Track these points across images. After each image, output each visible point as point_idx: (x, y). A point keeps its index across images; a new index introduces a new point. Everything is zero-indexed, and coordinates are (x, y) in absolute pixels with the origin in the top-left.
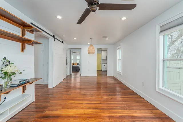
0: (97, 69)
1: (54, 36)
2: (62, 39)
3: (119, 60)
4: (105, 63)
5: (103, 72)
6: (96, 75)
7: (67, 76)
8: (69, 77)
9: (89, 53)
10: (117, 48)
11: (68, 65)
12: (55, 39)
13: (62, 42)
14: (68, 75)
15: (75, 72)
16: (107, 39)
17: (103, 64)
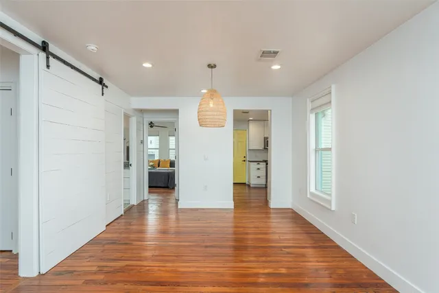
0: (234, 180)
1: (44, 47)
2: (99, 70)
3: (316, 151)
4: (258, 162)
5: (252, 191)
6: (230, 204)
7: (129, 210)
8: (135, 210)
9: (202, 123)
10: (309, 106)
11: (133, 168)
12: (51, 58)
13: (101, 82)
14: (134, 202)
15: (162, 190)
16: (276, 67)
17: (254, 166)
